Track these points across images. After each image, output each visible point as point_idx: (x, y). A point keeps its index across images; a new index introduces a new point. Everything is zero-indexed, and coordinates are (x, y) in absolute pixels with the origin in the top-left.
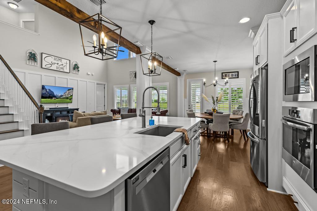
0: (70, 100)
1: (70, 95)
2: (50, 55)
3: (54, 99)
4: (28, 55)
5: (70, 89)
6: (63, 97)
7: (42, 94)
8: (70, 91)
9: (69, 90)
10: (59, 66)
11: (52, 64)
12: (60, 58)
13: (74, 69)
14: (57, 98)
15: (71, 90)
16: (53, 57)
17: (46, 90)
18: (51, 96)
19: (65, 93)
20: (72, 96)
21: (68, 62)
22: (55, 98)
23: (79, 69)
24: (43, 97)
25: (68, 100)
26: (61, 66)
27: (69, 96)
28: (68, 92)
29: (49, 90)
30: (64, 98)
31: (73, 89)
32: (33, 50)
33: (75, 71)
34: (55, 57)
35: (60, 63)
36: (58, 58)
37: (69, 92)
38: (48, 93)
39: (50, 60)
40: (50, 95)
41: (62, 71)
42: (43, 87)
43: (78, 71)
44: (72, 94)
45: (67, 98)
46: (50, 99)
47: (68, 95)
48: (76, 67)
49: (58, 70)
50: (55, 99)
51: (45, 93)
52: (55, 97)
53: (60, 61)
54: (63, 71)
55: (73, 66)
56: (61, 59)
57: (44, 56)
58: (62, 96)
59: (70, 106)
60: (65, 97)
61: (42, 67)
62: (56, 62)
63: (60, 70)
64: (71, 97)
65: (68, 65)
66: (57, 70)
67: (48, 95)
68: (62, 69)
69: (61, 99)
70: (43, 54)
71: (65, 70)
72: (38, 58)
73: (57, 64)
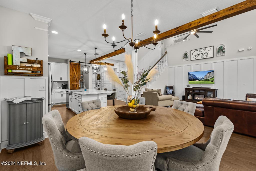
0: (212, 81)
2: (196, 50)
4: (183, 55)
5: (211, 72)
6: (204, 79)
7: (189, 78)
9: (209, 73)
10: (203, 55)
11: (198, 55)
12: (204, 49)
13: (218, 52)
14: (199, 81)
15: (212, 73)
16: (198, 50)
18: (194, 79)
19: (206, 76)
21: (212, 48)
23: (226, 50)
24: (190, 80)
25: (210, 82)
26: (205, 54)
27: (210, 78)
29: (193, 75)
30: (205, 80)
31: (213, 71)
32: (186, 51)
33: (219, 54)
34: (200, 49)
35: (204, 52)
36: (202, 49)
37: (209, 75)
38: (192, 77)
39: (196, 53)
40: (193, 78)
41: (206, 58)
42: (189, 74)
43: (224, 52)
44: (213, 76)
45: (209, 80)
46: (194, 81)
47: (209, 77)
48: (221, 50)
49: (203, 58)
50: (198, 81)
51: (191, 77)
52: (198, 79)
53: (204, 51)
54: (207, 58)
55: (217, 49)
56: (205, 48)
57: (192, 52)
58: (203, 78)
59: (213, 87)
60: (206, 79)
61: (191, 60)
62: (201, 53)
63: (204, 58)
64: (213, 79)
65: (212, 52)
66: (202, 58)
67: (192, 79)
68: (206, 57)
69: (203, 80)
70: (191, 51)
71: (209, 57)
72: (189, 55)
73: (202, 54)
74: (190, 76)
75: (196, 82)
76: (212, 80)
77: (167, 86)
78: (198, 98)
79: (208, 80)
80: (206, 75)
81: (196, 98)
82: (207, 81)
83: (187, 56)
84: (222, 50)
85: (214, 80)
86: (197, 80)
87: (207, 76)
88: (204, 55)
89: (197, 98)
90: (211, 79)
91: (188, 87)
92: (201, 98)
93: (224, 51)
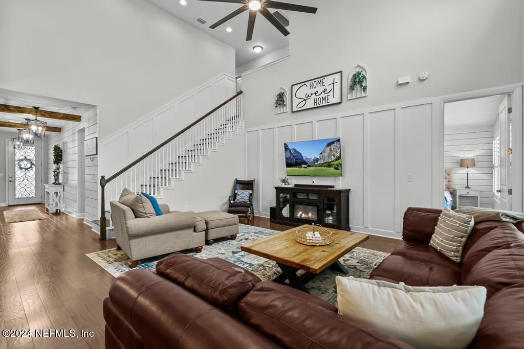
0: (336, 169)
1: (334, 156)
2: (303, 83)
3: (304, 168)
4: (276, 99)
5: (333, 143)
6: (319, 162)
7: (287, 159)
8: (332, 147)
9: (329, 145)
10: (318, 97)
11: (308, 97)
12: (319, 80)
13: (352, 88)
14: (309, 166)
15: (335, 144)
16: (308, 84)
17: (290, 151)
18: (298, 161)
19: (323, 154)
20: (339, 158)
21: (338, 76)
22: (306, 166)
23: (368, 83)
24: (289, 165)
25: (332, 170)
26: (323, 95)
27: (333, 158)
28: (328, 149)
29: (294, 149)
30: (322, 165)
31: (339, 140)
32: (282, 88)
33: (354, 92)
34: (311, 82)
35: (320, 89)
36: (317, 80)
37: (331, 150)
38: (294, 156)
39: (303, 91)
40: (296, 159)
41: (324, 104)
42: (286, 148)
43: (365, 89)
44: (338, 155)
45: (329, 165)
46: (297, 168)
47: (329, 156)
48: (358, 81)
49: (318, 105)
50: (306, 168)
51: (290, 157)
52: (305, 163)
53: (319, 85)
54: (327, 104)
55: (349, 81)
56: (322, 79)
57: (295, 89)
58: (317, 160)
59: (339, 184)
60: (323, 162)
61: (293, 112)
62: (313, 91)
63: (321, 105)
64: (337, 162)
65: (337, 87)
66: (316, 106)
67: (294, 161)
68: (324, 102)
69: (316, 166)
70: (293, 87)
71: (332, 101)
72: (287, 99)
73: (315, 93)
74: (289, 155)
75: (302, 170)
76: (336, 166)
77: (237, 180)
78: (304, 216)
79: (327, 164)
80: (324, 151)
81: (299, 216)
82: (325, 166)
83: (284, 101)
84: (361, 82)
85: (341, 165)
86: (303, 166)
87: (325, 154)
88: (321, 96)
89: (301, 215)
90: (333, 161)
91: (283, 185)
92: (310, 215)
93: (364, 84)
